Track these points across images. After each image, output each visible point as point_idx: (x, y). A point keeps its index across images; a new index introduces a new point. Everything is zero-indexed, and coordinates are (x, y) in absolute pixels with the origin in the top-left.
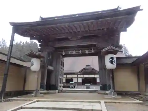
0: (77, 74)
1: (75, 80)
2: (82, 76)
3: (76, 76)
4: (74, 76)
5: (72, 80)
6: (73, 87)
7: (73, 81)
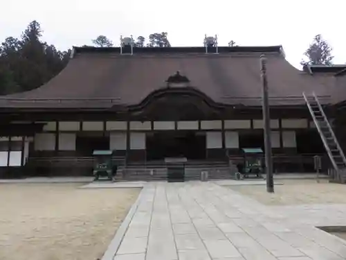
0: (127, 113)
1: (117, 144)
2: (147, 126)
3: (122, 125)
4: (112, 125)
5: (102, 141)
6: (109, 171)
7: (107, 148)
